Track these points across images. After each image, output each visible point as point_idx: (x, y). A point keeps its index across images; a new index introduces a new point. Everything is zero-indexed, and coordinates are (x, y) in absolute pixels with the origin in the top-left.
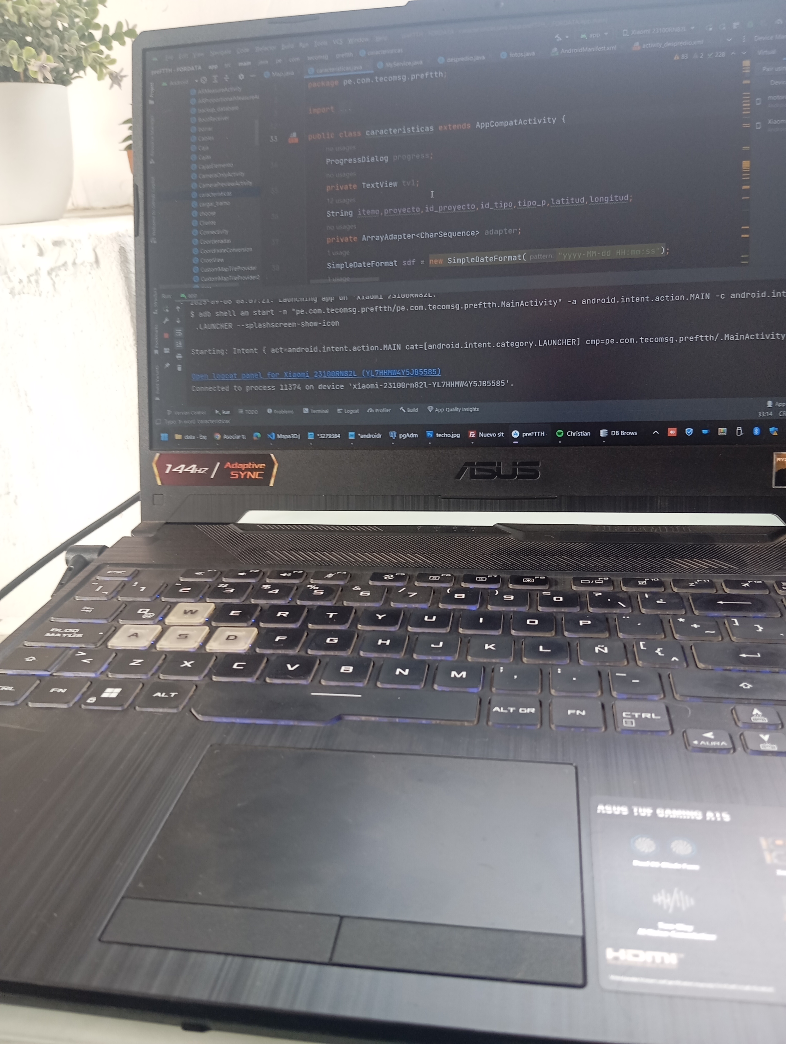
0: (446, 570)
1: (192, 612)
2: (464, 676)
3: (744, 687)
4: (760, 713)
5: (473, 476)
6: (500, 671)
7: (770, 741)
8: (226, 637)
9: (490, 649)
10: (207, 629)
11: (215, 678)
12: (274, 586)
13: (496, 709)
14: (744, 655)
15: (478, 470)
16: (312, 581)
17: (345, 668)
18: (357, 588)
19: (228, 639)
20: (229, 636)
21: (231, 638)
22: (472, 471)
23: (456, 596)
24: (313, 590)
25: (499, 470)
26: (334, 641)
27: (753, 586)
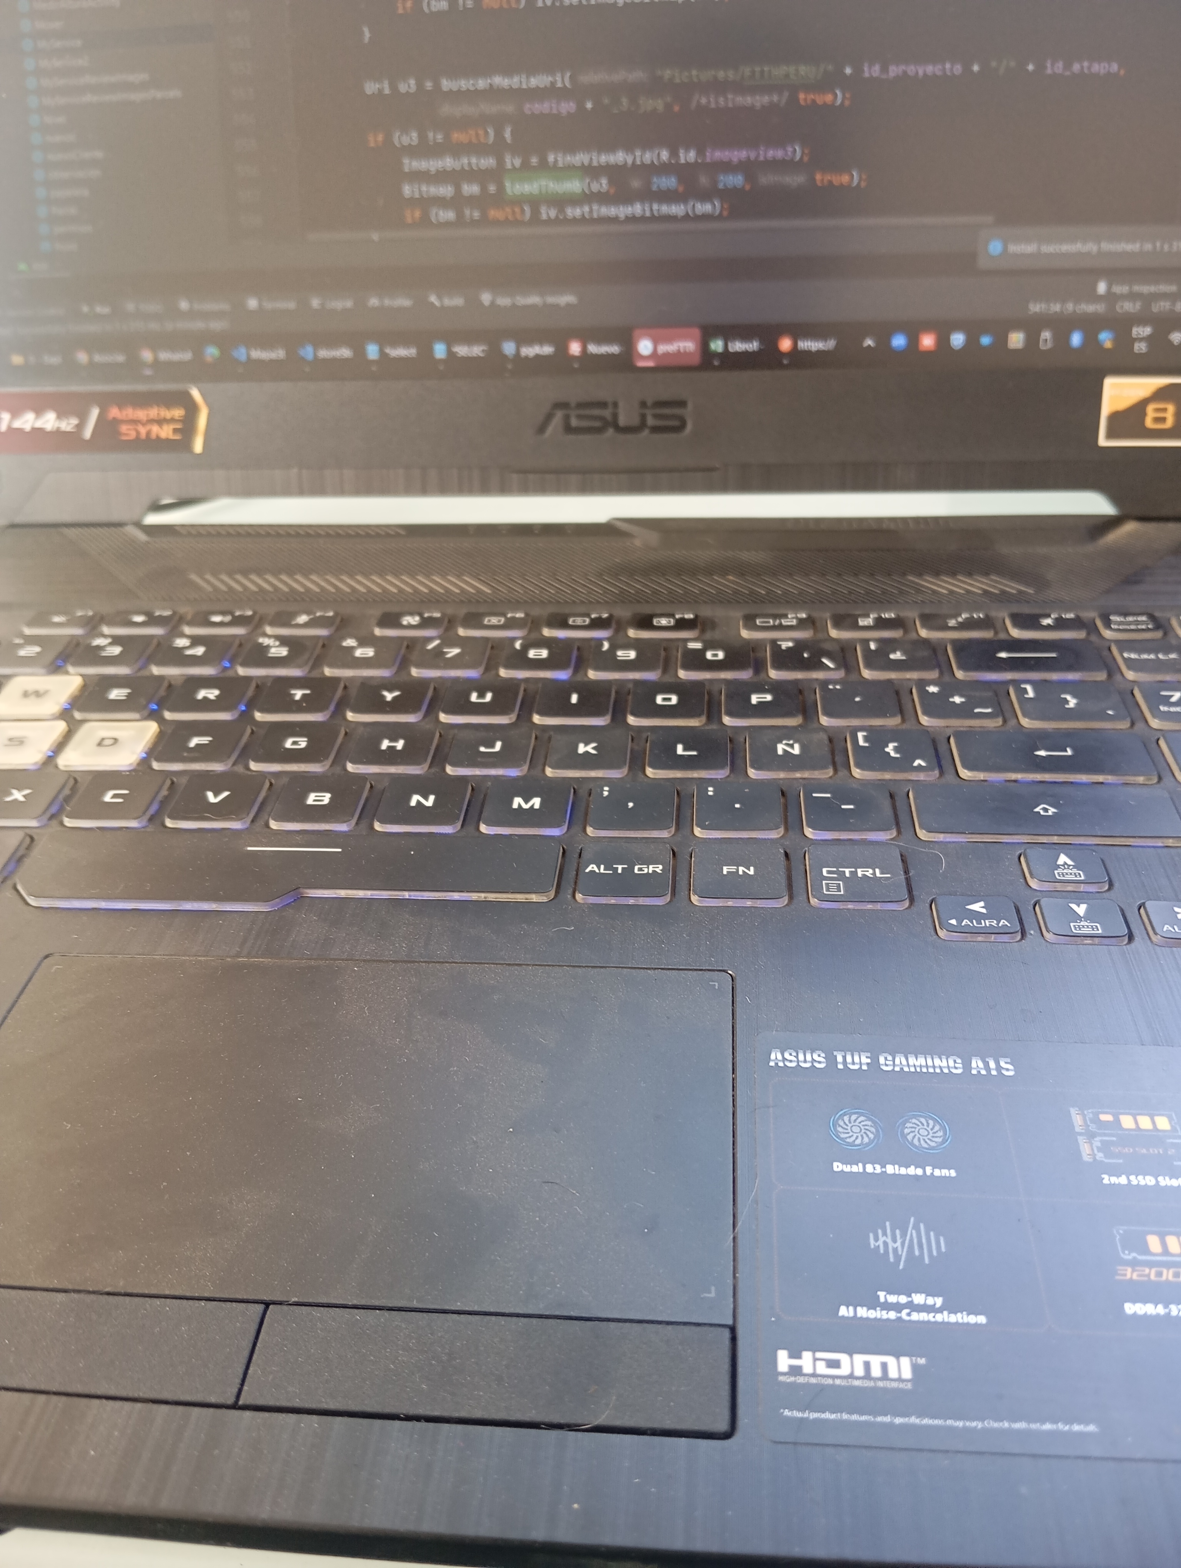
0: (516, 605)
1: (38, 694)
2: (537, 806)
3: (1042, 813)
4: (1070, 862)
5: (569, 429)
6: (603, 794)
7: (1088, 917)
8: (97, 741)
9: (587, 752)
10: (61, 726)
11: (69, 822)
12: (196, 641)
13: (592, 867)
14: (1042, 753)
15: (579, 417)
16: (269, 630)
17: (316, 796)
18: (350, 642)
19: (100, 744)
20: (103, 739)
21: (107, 742)
22: (567, 418)
23: (532, 654)
24: (268, 647)
25: (615, 416)
26: (300, 745)
27: (1060, 624)
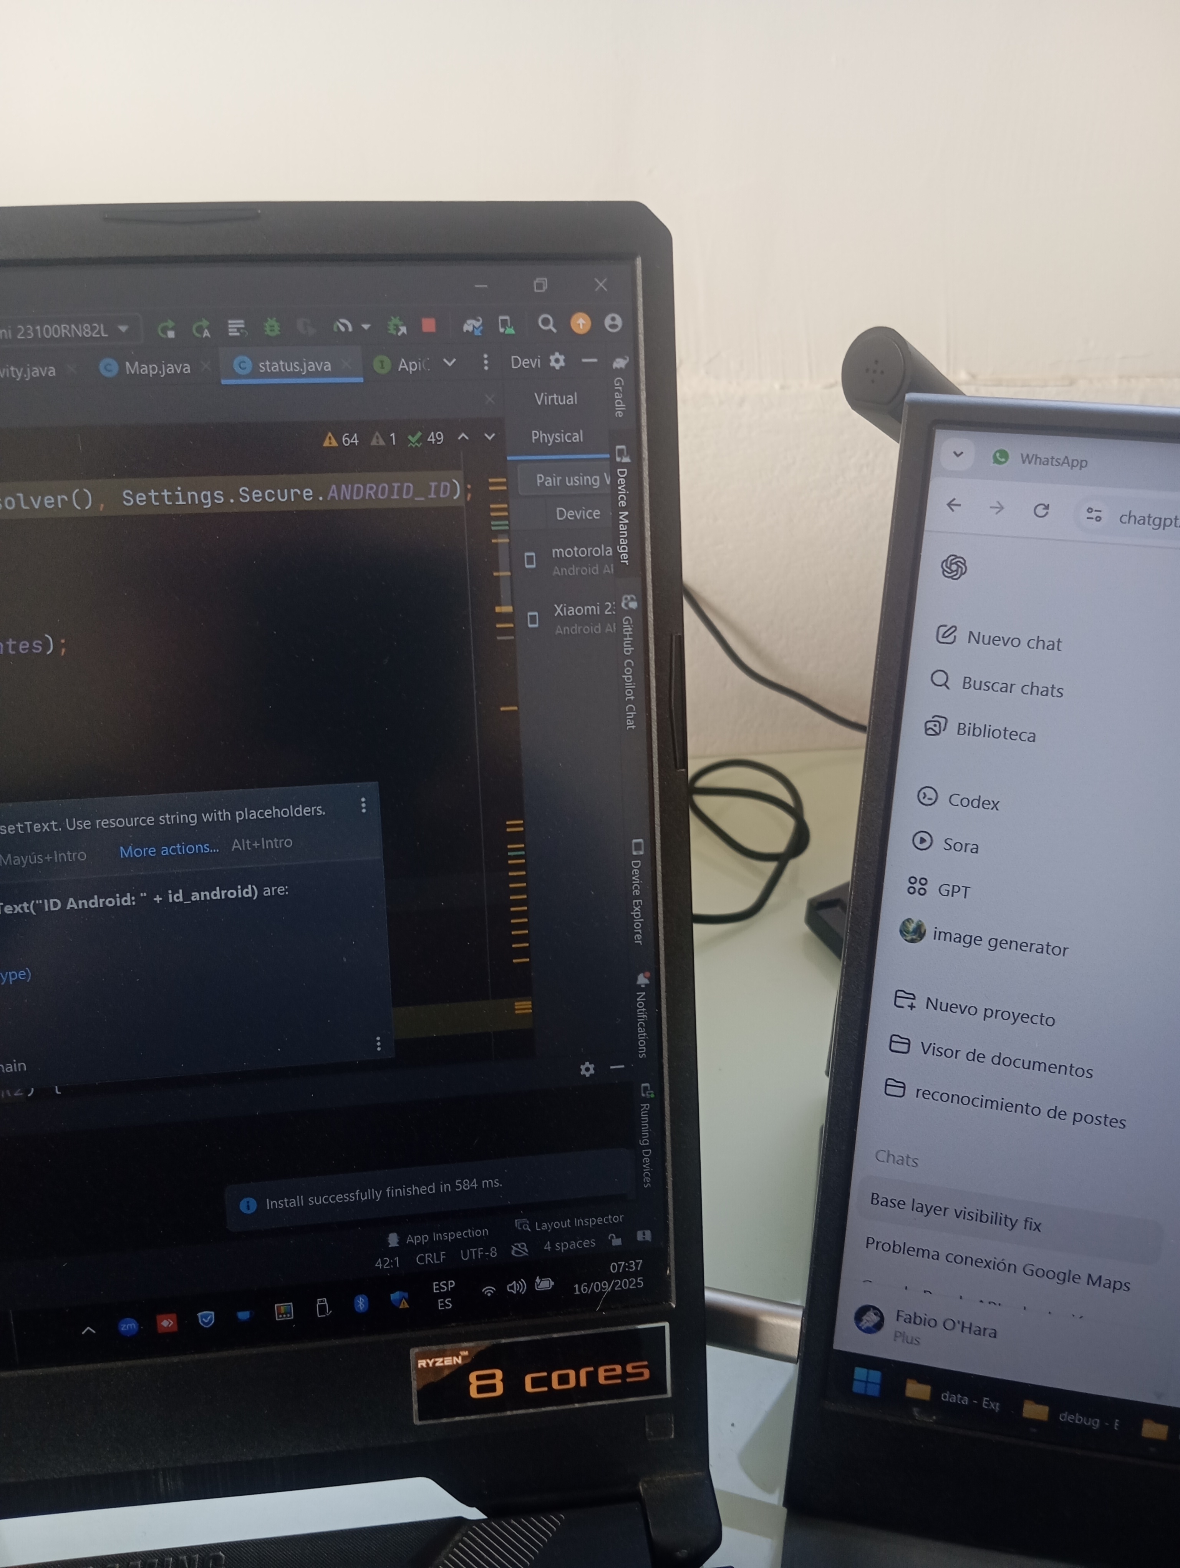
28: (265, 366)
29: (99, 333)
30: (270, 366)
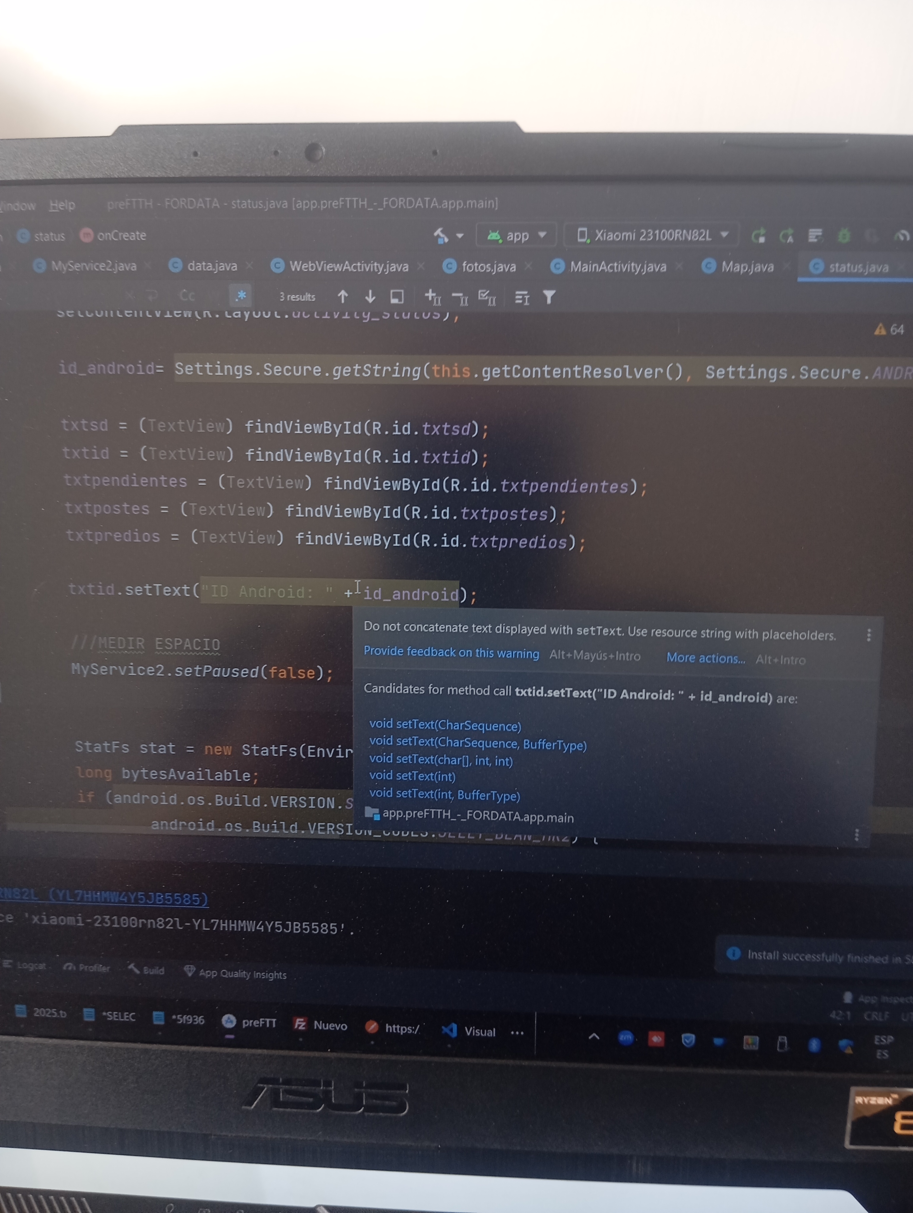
5: (276, 1103)
15: (287, 1092)
22: (275, 1093)
28: (835, 267)
29: (705, 237)
30: (839, 267)
